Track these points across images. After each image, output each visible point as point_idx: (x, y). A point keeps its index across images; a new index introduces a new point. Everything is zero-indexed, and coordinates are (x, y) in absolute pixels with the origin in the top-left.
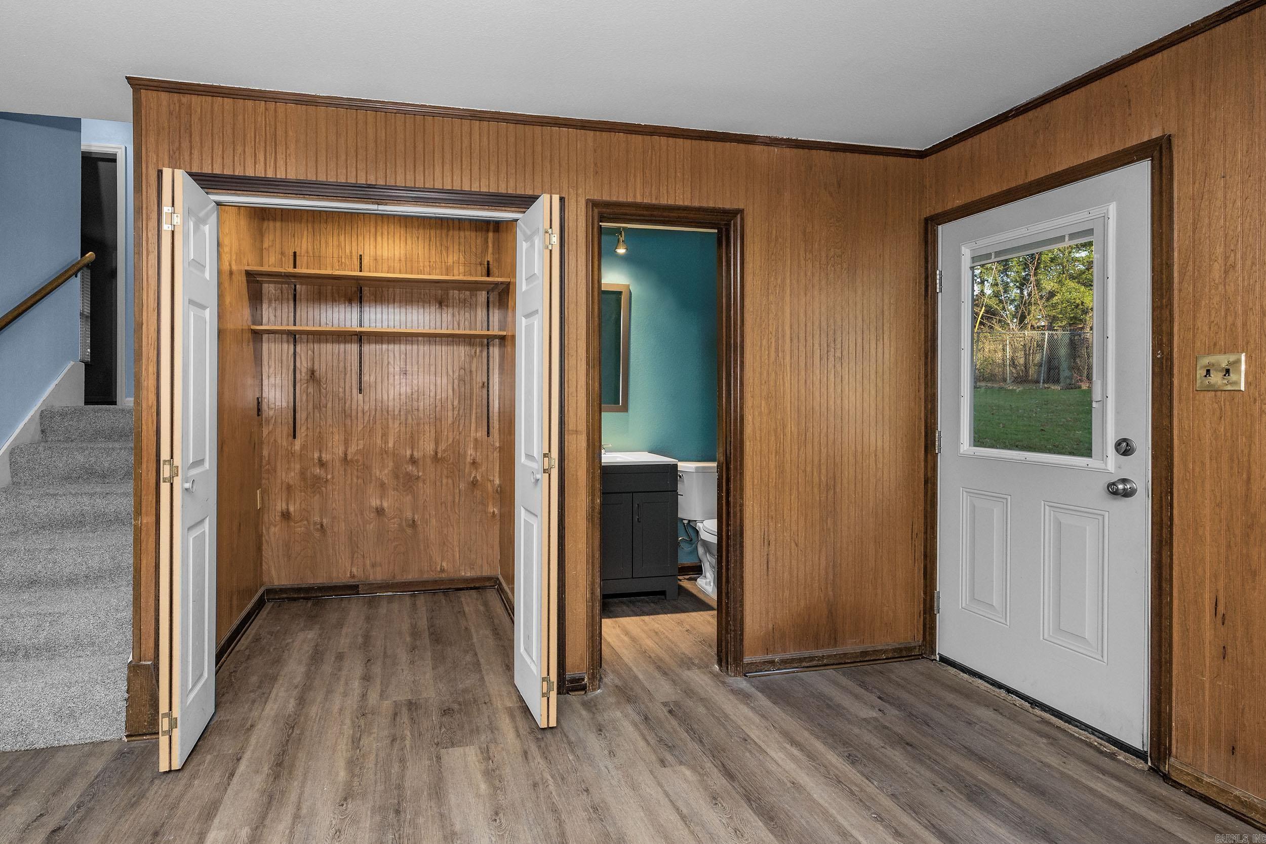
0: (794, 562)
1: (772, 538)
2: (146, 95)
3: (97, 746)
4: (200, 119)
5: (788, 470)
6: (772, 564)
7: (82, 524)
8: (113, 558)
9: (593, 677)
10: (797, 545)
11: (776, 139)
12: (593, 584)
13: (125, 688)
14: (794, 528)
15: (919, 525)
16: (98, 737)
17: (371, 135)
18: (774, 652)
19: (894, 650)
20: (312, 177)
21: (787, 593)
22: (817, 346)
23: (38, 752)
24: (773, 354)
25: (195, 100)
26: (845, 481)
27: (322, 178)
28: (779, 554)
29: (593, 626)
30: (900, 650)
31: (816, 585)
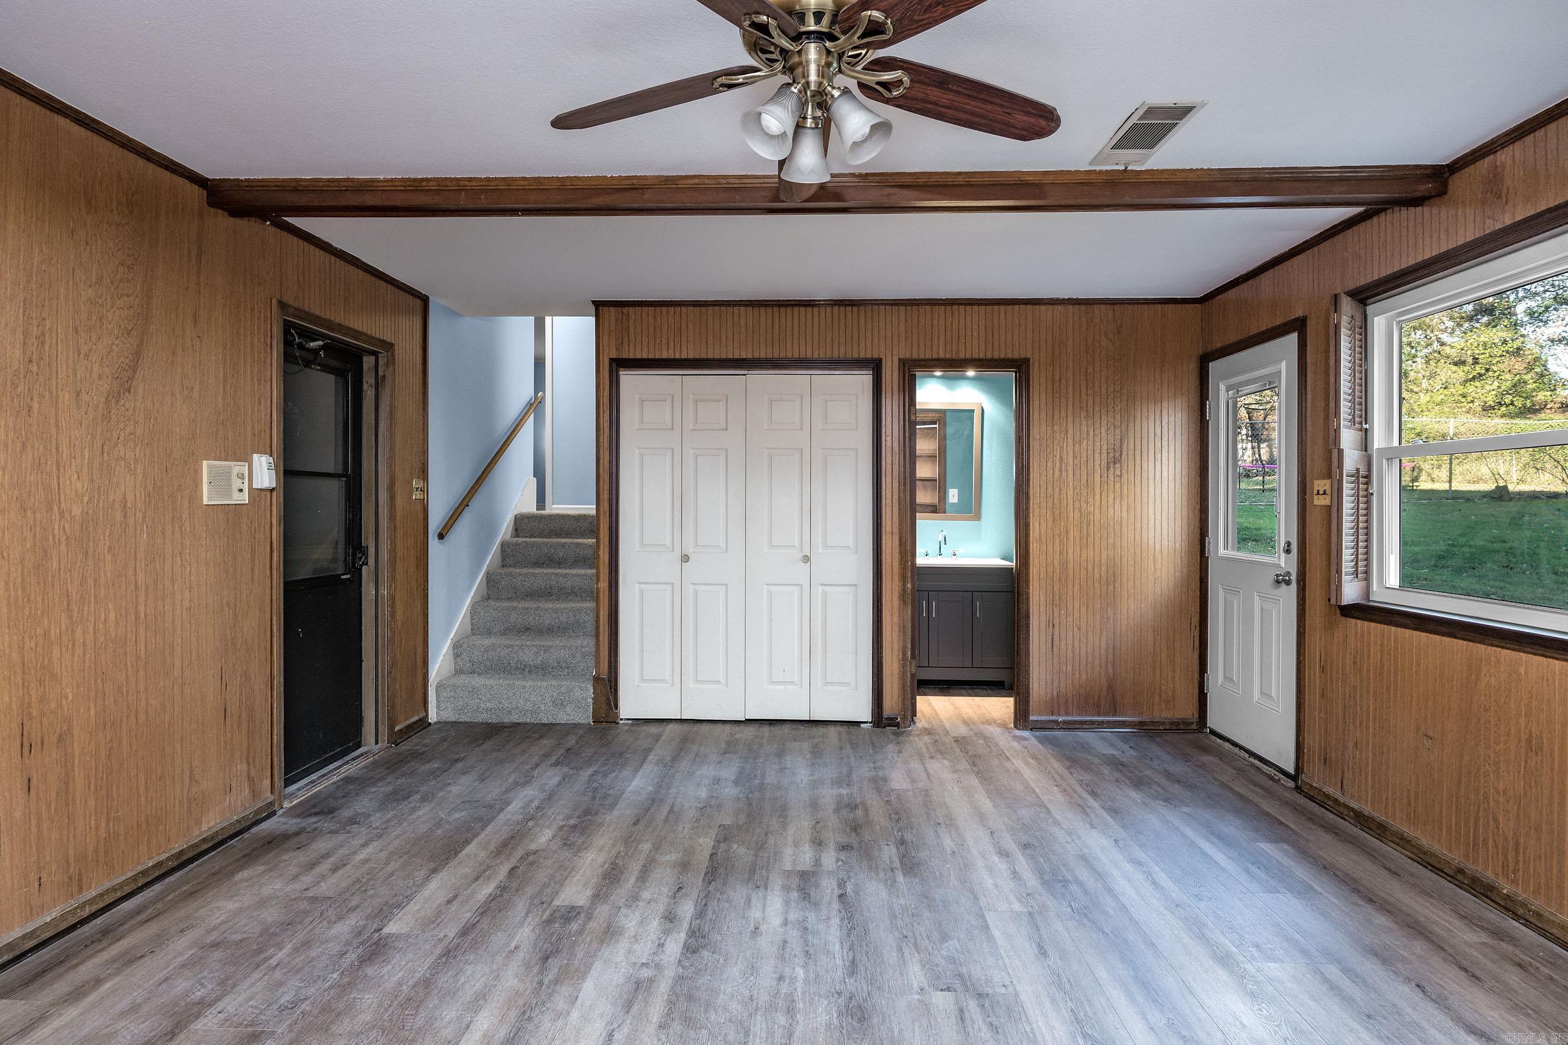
0: (1076, 643)
1: (1056, 622)
2: (604, 310)
3: (577, 726)
4: (635, 322)
5: (1071, 567)
6: (1056, 643)
7: (550, 594)
8: (575, 616)
9: (904, 718)
10: (1079, 629)
11: (1058, 299)
12: (904, 648)
13: (592, 691)
14: (1076, 615)
15: (1196, 620)
16: (577, 720)
17: (743, 323)
18: (1059, 715)
19: (1172, 723)
20: (704, 356)
21: (1070, 668)
22: (1097, 467)
23: (544, 725)
24: (1057, 473)
25: (631, 310)
26: (1125, 578)
27: (711, 356)
28: (1063, 636)
29: (904, 679)
30: (1178, 724)
31: (1097, 663)
